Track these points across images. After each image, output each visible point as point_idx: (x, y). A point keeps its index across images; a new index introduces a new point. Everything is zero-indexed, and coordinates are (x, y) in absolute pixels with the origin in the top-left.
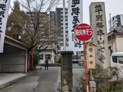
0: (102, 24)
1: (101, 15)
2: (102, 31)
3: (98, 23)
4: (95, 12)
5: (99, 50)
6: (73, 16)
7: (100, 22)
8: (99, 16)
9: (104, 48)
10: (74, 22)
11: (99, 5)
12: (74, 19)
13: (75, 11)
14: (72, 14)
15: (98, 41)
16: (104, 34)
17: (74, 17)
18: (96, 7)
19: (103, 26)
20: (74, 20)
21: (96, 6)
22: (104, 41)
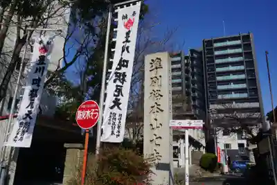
1: (160, 76)
2: (160, 105)
3: (153, 90)
4: (151, 71)
5: (151, 141)
6: (115, 84)
7: (157, 88)
8: (156, 77)
9: (160, 138)
10: (116, 94)
11: (157, 59)
12: (117, 89)
13: (119, 77)
14: (115, 81)
15: (151, 125)
16: (162, 111)
17: (117, 86)
18: (151, 64)
19: (162, 96)
20: (116, 91)
21: (153, 60)
22: (161, 124)
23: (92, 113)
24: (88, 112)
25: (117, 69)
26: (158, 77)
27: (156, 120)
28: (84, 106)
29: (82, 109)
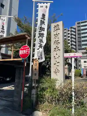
0: (58, 42)
1: (59, 34)
2: (58, 47)
3: (55, 41)
4: (54, 31)
5: (55, 64)
7: (57, 39)
8: (57, 34)
9: (59, 62)
11: (57, 25)
12: (40, 40)
13: (41, 35)
14: (39, 37)
15: (55, 57)
16: (60, 50)
18: (54, 28)
19: (59, 43)
20: (40, 42)
21: (55, 26)
22: (59, 56)
23: (27, 51)
24: (25, 51)
25: (39, 31)
26: (58, 34)
27: (57, 54)
28: (23, 48)
29: (22, 50)
